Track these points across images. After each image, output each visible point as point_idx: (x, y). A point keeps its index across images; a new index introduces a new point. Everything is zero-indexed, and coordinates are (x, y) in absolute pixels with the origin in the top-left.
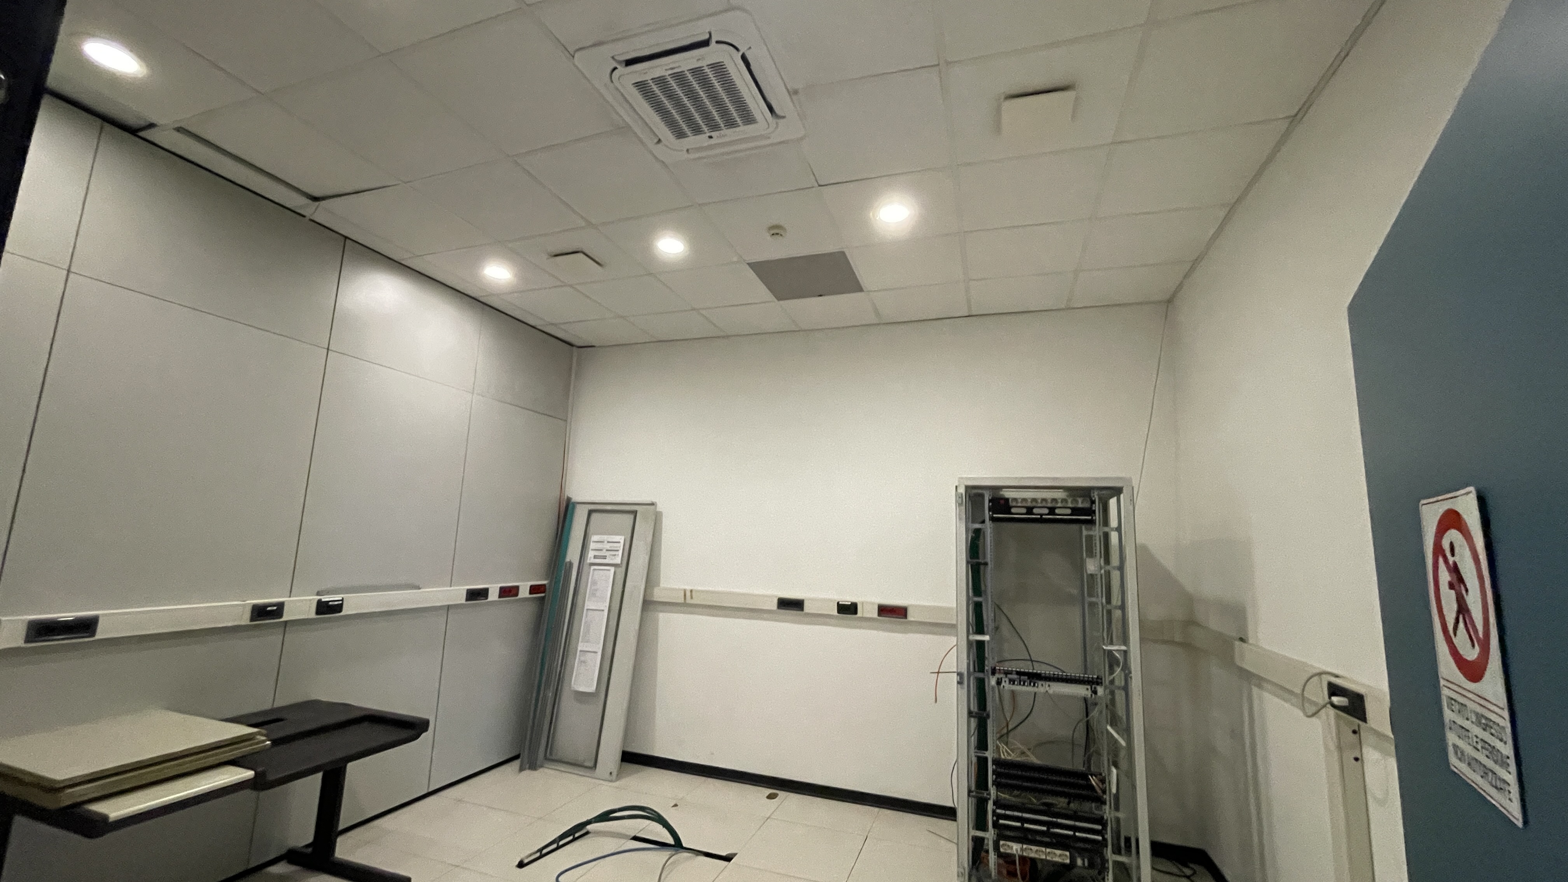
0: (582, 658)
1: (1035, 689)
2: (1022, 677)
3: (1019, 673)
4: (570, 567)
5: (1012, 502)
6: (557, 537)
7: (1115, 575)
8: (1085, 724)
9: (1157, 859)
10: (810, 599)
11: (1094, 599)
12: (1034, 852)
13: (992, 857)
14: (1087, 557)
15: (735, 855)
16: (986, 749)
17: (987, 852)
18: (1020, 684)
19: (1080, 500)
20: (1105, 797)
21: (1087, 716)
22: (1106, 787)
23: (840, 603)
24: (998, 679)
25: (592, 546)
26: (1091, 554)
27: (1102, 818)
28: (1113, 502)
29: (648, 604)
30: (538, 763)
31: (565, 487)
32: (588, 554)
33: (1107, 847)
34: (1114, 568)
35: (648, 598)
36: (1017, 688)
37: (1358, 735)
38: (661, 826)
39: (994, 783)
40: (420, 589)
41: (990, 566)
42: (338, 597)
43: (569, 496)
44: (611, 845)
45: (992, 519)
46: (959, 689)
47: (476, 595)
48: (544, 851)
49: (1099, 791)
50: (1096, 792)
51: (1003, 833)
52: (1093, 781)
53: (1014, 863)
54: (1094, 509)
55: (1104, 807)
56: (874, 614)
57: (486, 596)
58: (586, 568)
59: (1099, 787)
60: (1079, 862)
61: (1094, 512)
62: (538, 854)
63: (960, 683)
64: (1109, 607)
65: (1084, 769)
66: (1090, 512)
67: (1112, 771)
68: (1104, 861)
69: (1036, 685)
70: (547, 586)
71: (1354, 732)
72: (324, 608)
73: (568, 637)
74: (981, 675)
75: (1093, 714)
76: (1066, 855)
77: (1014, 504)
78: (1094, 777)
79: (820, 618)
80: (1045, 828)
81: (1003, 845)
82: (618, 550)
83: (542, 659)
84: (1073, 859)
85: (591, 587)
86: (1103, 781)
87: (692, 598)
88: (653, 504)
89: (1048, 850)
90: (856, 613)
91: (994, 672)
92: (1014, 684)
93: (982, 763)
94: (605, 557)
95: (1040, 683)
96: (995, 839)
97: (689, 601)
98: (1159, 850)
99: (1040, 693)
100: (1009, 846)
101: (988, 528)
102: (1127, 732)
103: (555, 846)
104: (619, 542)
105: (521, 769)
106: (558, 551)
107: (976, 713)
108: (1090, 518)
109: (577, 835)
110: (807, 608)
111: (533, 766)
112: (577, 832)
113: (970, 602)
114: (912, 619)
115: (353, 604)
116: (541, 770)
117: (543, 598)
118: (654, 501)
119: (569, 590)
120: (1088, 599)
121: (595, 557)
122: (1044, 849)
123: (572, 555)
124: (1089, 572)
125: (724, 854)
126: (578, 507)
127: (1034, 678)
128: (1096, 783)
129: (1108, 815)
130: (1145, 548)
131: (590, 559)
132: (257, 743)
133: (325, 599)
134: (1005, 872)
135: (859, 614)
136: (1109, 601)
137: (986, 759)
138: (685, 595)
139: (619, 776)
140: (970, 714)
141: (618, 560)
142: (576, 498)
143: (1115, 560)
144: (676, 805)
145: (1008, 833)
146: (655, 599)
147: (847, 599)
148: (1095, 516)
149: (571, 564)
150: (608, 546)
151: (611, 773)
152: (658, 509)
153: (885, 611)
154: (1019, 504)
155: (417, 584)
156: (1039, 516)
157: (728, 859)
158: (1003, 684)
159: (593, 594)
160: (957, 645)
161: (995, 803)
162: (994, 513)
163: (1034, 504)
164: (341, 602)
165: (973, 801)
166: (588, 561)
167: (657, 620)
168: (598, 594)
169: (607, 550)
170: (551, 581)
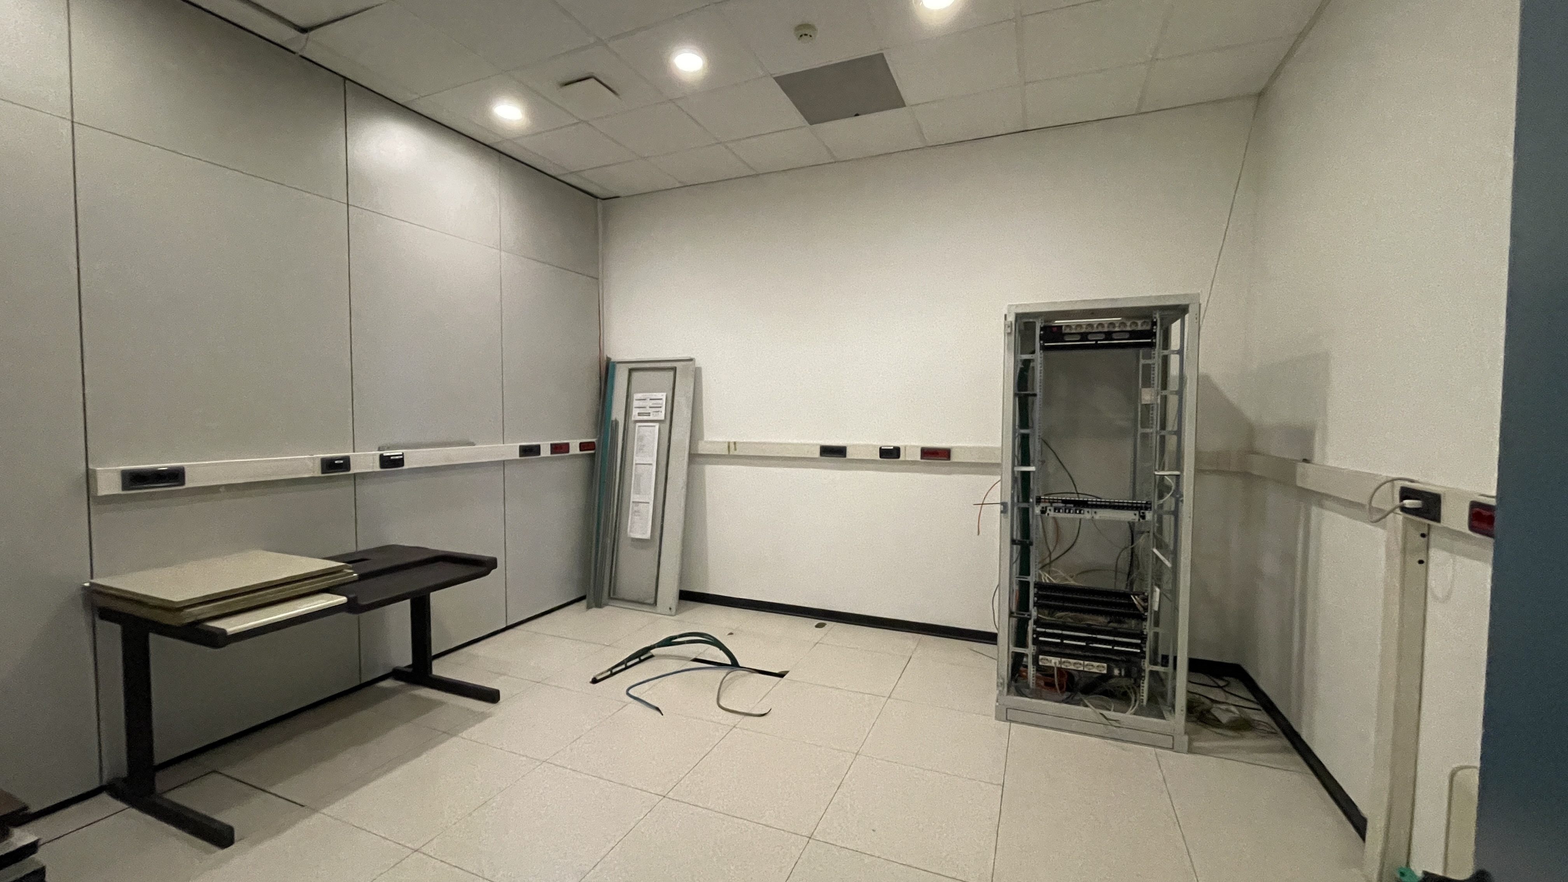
0: (636, 508)
1: (1081, 516)
2: (1068, 505)
3: (1065, 502)
4: (616, 426)
5: (1065, 330)
6: (600, 397)
7: (1173, 401)
8: (1130, 552)
9: (1191, 673)
10: (850, 446)
11: (1148, 430)
12: (1071, 664)
13: (1031, 671)
14: (1142, 387)
15: (787, 672)
16: (1029, 574)
17: (1026, 667)
18: (1065, 512)
19: (1139, 322)
20: (1146, 614)
21: (1132, 543)
22: (1147, 606)
23: (883, 448)
24: (1043, 508)
25: (636, 403)
26: (1147, 383)
27: (1142, 632)
28: (1176, 327)
29: (694, 457)
30: (603, 601)
31: (603, 348)
32: (632, 412)
33: (1145, 658)
34: (1172, 393)
35: (692, 452)
36: (1061, 515)
37: (1426, 539)
38: (718, 649)
39: (1035, 604)
40: (473, 444)
41: (1038, 396)
42: (399, 452)
43: (609, 356)
44: (674, 665)
45: (1044, 348)
46: (1003, 518)
47: (529, 451)
48: (614, 671)
49: (1141, 609)
50: (1138, 610)
51: (1043, 649)
52: (1136, 600)
53: (1052, 676)
54: (1154, 331)
55: (1144, 623)
56: (918, 457)
57: (539, 453)
58: (631, 425)
59: (1141, 605)
60: (1116, 672)
61: (1155, 334)
62: (609, 673)
63: (1003, 512)
64: (1163, 433)
65: (1127, 590)
66: (1151, 334)
67: (1155, 591)
68: (1141, 670)
69: (1082, 512)
70: (596, 444)
71: (1423, 535)
72: (387, 462)
73: (621, 490)
74: (1025, 505)
75: (1138, 542)
76: (1103, 667)
77: (1068, 331)
78: (1136, 597)
79: (862, 463)
80: (1084, 644)
81: (1042, 659)
82: (661, 407)
83: (599, 510)
84: (1109, 669)
85: (638, 443)
86: (1145, 600)
87: (735, 449)
88: (691, 360)
89: (1086, 663)
90: (898, 457)
91: (1039, 500)
92: (1059, 512)
93: (1024, 587)
94: (649, 414)
95: (1086, 510)
96: (1034, 654)
97: (732, 452)
98: (1195, 665)
99: (1086, 520)
100: (1047, 660)
101: (1038, 357)
102: (1175, 555)
103: (623, 666)
104: (661, 399)
105: (589, 607)
106: (603, 409)
107: (1019, 541)
108: (1150, 340)
109: (642, 658)
110: (850, 454)
111: (599, 605)
112: (642, 655)
113: (1017, 434)
114: (956, 460)
115: (414, 459)
116: (606, 608)
117: (593, 455)
118: (692, 357)
119: (617, 444)
120: (1140, 430)
121: (639, 414)
122: (1082, 662)
123: (618, 413)
124: (1143, 402)
125: (777, 671)
126: (618, 366)
127: (1081, 505)
128: (1138, 602)
129: (1148, 630)
130: (1207, 377)
131: (634, 417)
132: (344, 576)
133: (387, 453)
134: (1042, 684)
135: (902, 458)
136: (1163, 426)
137: (1028, 583)
138: (729, 447)
139: (678, 611)
140: (1013, 542)
141: (661, 416)
142: (615, 358)
143: (1173, 385)
144: (731, 634)
145: (1047, 649)
146: (699, 452)
147: (890, 444)
148: (1155, 338)
149: (617, 422)
150: (651, 403)
151: (670, 609)
152: (697, 365)
153: (928, 453)
154: (1073, 331)
155: (472, 440)
156: (1094, 342)
157: (781, 675)
158: (1048, 511)
159: (641, 449)
160: (1001, 480)
161: (1035, 623)
162: (1045, 342)
163: (1089, 330)
164: (401, 457)
165: (1014, 621)
166: (633, 419)
167: (703, 472)
168: (645, 449)
169: (650, 407)
170: (599, 438)
